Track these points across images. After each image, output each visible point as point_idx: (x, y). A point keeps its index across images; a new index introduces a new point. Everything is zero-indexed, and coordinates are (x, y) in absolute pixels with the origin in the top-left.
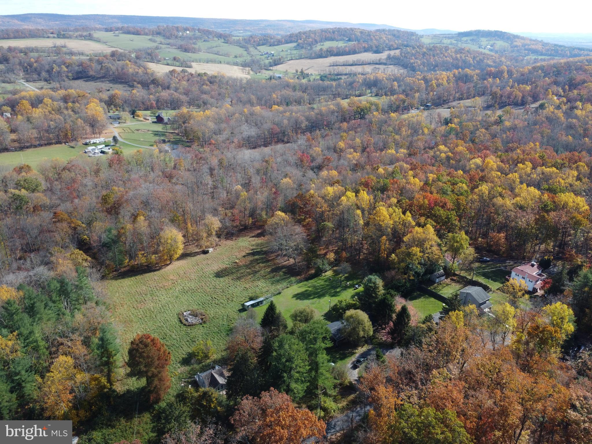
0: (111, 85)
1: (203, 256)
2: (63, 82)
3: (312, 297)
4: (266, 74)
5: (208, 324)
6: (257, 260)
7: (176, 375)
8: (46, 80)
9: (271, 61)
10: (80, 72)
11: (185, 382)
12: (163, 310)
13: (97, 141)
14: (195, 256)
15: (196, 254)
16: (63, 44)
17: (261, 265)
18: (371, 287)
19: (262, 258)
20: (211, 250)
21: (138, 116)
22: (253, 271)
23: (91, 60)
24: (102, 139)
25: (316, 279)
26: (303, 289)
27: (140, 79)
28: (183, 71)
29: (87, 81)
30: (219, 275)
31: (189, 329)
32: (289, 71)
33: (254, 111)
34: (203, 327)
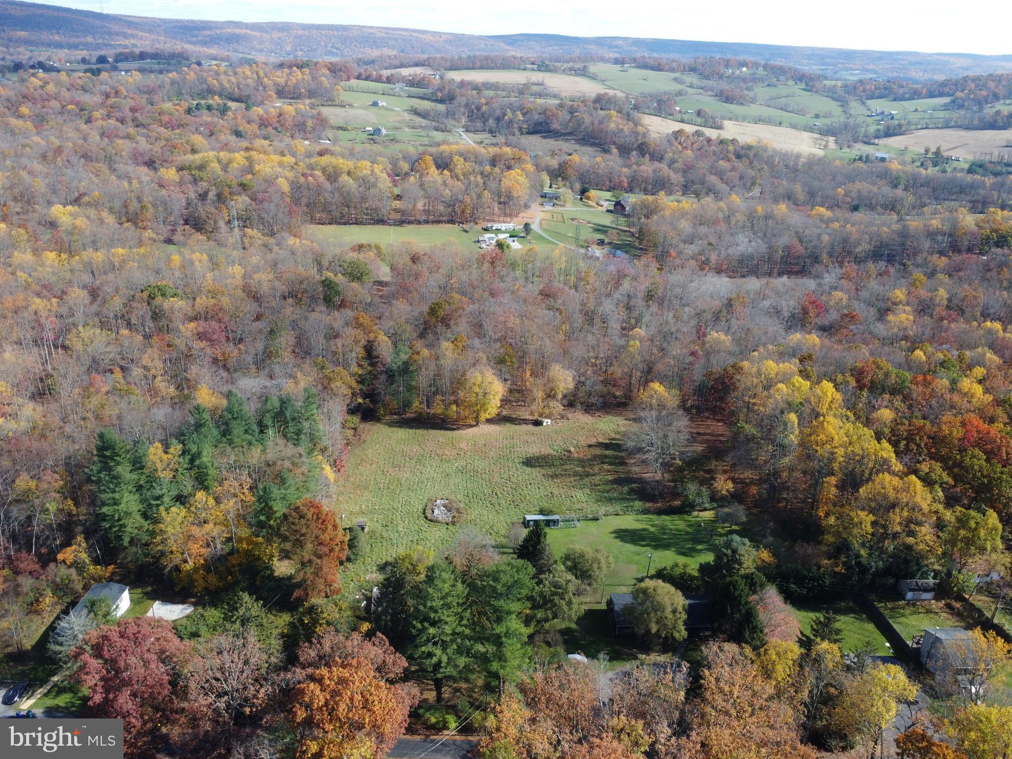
0: (577, 147)
1: (531, 427)
2: (511, 137)
3: (643, 543)
4: (861, 149)
6: (606, 457)
7: (360, 581)
8: (491, 132)
9: (881, 127)
10: (540, 124)
11: (363, 594)
13: (503, 227)
14: (519, 424)
15: (525, 421)
16: (540, 80)
17: (606, 467)
18: (726, 555)
19: (616, 457)
20: (547, 422)
21: (588, 198)
22: (584, 472)
23: (561, 106)
24: (511, 226)
25: (676, 517)
26: (639, 526)
27: (623, 140)
28: (698, 134)
29: (544, 137)
30: (529, 462)
32: (910, 148)
33: (772, 212)
34: (447, 529)
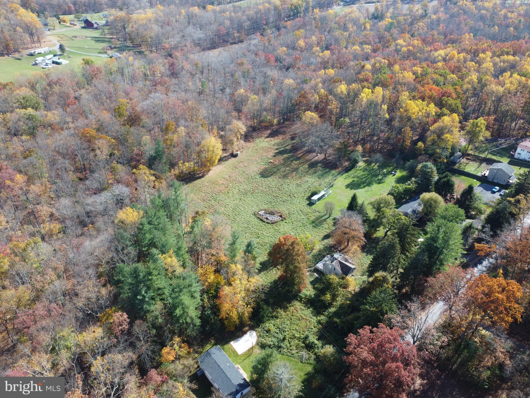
1: (233, 159)
3: (362, 186)
5: (288, 219)
6: (288, 158)
11: (308, 271)
12: (237, 213)
13: (41, 51)
15: (227, 158)
17: (295, 162)
19: (292, 156)
20: (239, 153)
21: (63, 21)
22: (292, 168)
24: (45, 49)
25: (353, 170)
26: (349, 181)
30: (264, 174)
31: (275, 226)
33: (192, 12)
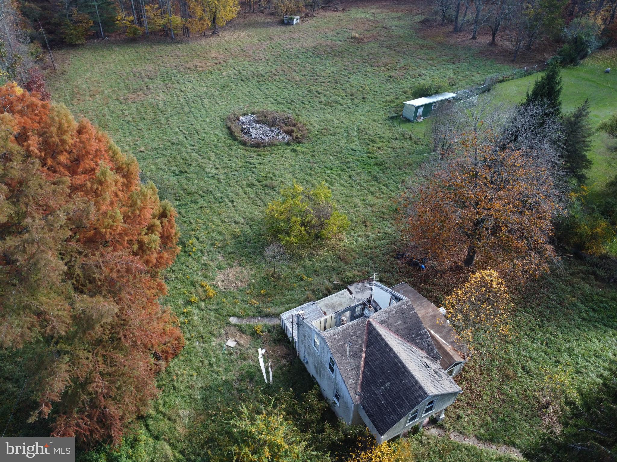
5: (307, 145)
7: (208, 299)
12: (187, 109)
15: (266, 24)
20: (297, 19)
31: (254, 155)
34: (294, 151)
